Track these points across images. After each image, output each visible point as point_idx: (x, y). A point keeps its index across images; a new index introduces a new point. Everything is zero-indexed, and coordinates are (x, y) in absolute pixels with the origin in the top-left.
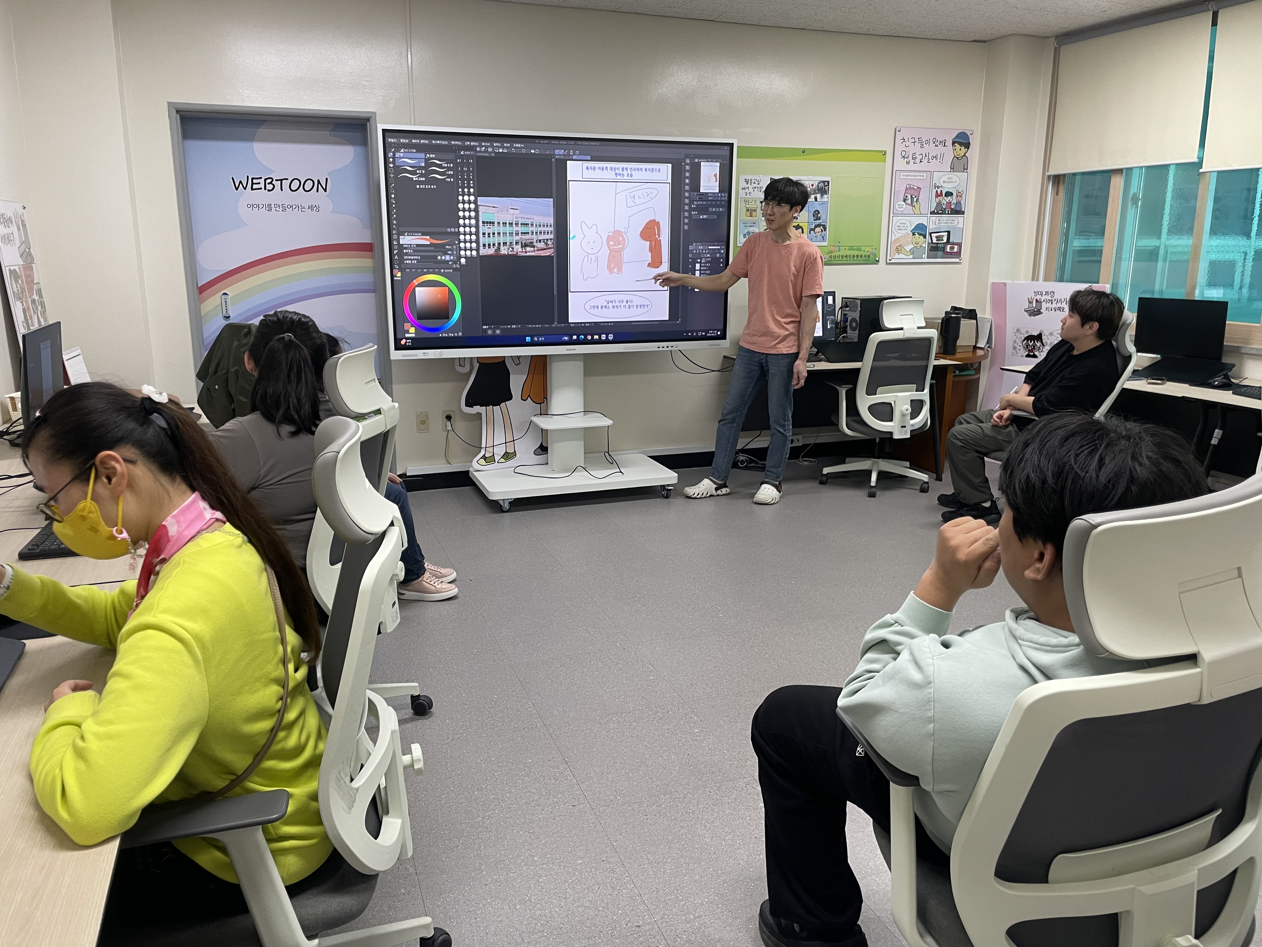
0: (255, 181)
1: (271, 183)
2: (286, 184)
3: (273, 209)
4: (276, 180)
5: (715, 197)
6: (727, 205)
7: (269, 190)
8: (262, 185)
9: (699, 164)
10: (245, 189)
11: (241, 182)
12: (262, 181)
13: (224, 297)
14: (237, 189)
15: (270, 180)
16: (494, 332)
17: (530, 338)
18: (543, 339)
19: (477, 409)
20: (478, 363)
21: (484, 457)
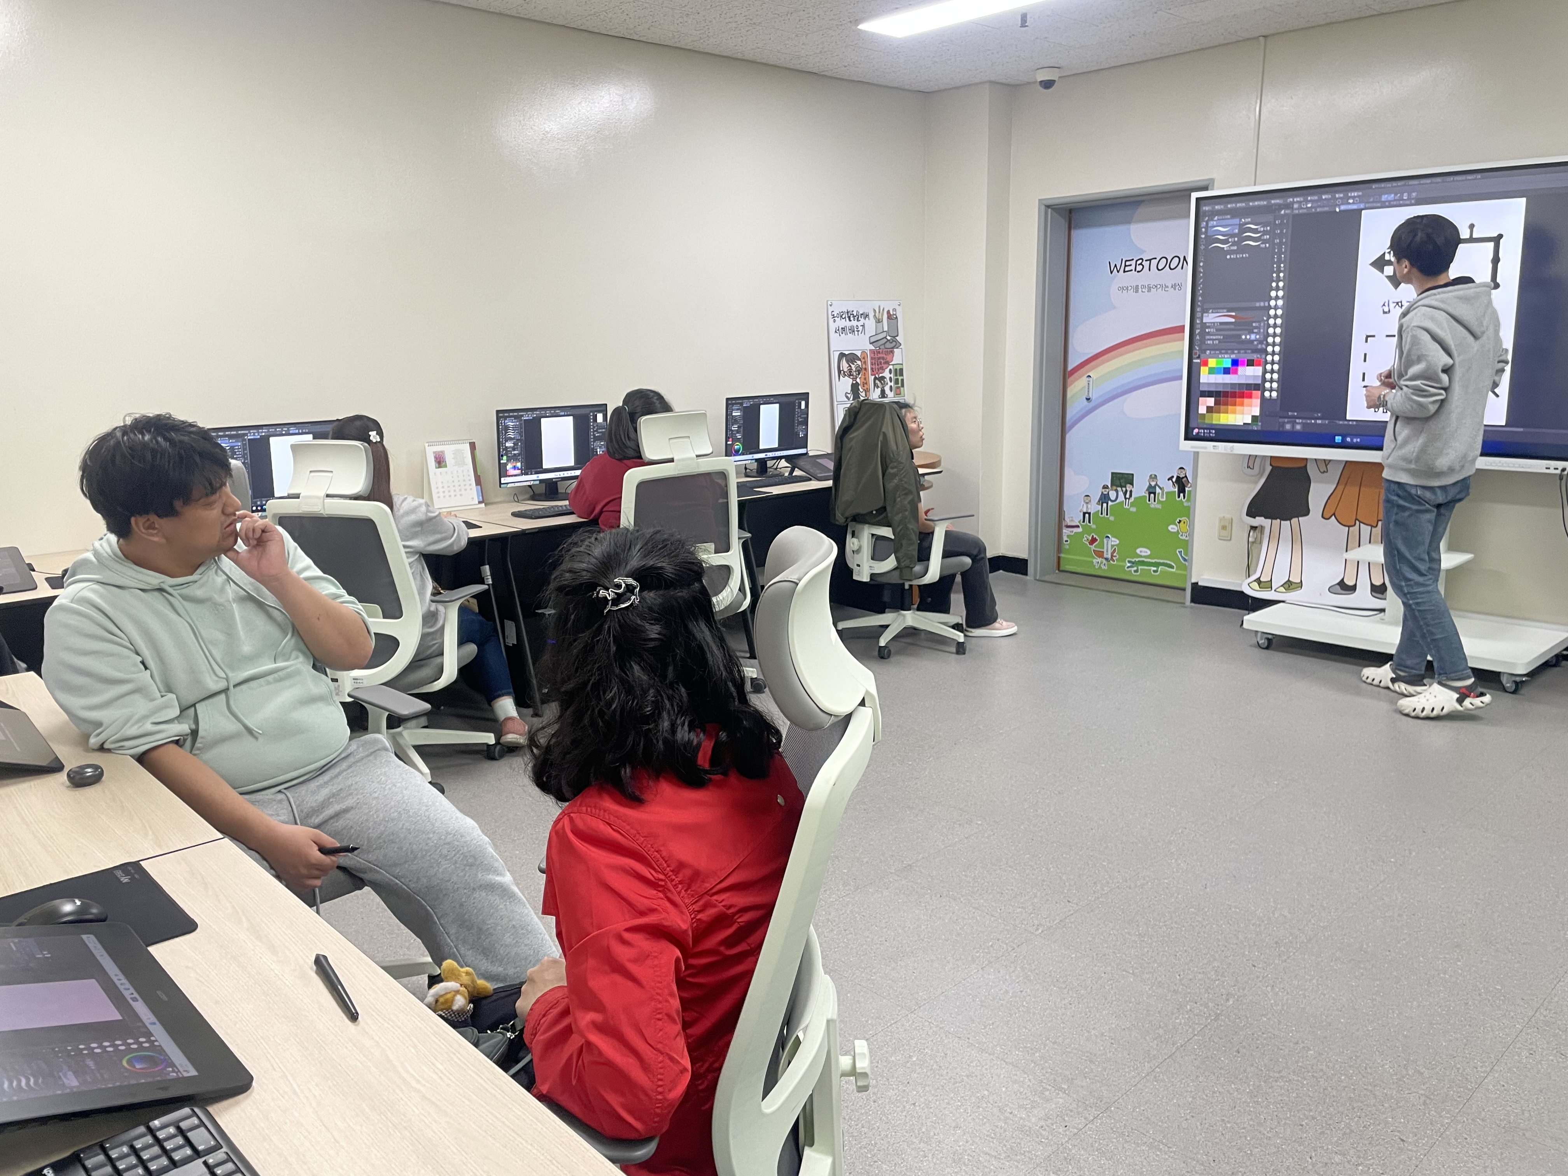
0: (1127, 263)
1: (1141, 264)
2: (1154, 262)
3: (1140, 290)
4: (1146, 261)
7: (1138, 272)
8: (1133, 267)
10: (1118, 272)
11: (1116, 266)
12: (1133, 263)
13: (1088, 379)
14: (1111, 273)
15: (1141, 261)
16: (1293, 427)
17: (1340, 438)
18: (1359, 440)
19: (1259, 521)
20: (1271, 465)
21: (1258, 581)
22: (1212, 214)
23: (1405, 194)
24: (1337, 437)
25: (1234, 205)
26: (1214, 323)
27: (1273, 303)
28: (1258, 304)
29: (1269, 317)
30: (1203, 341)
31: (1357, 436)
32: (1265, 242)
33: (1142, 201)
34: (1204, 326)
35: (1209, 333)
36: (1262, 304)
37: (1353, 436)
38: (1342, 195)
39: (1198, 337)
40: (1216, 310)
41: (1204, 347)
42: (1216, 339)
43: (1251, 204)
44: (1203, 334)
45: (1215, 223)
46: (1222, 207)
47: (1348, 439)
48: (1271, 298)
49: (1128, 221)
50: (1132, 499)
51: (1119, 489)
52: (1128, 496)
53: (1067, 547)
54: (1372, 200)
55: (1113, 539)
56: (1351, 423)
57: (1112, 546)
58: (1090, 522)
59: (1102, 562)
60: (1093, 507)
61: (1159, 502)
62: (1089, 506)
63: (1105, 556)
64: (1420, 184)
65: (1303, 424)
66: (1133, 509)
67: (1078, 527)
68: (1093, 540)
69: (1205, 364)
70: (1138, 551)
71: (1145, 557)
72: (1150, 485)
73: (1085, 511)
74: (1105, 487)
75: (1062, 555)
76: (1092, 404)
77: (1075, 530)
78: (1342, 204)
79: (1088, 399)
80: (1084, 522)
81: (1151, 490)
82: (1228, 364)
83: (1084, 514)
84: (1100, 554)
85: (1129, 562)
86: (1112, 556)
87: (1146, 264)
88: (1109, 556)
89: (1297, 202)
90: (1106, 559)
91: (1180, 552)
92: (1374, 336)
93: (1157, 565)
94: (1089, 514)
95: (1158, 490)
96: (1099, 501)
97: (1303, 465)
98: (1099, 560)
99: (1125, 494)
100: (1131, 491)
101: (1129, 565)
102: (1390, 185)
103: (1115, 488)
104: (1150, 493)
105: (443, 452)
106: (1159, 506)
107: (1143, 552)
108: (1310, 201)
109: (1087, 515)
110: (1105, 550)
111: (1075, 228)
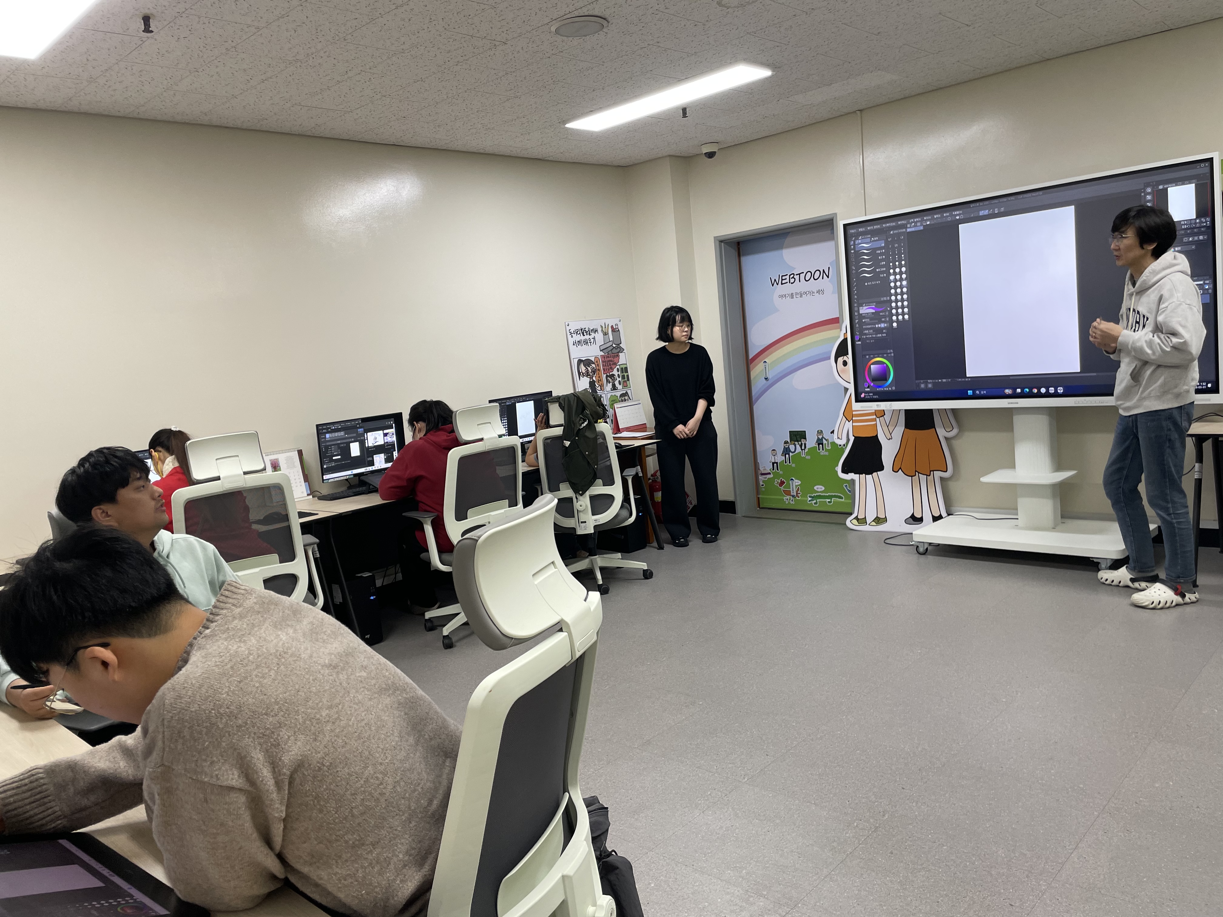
0: (784, 278)
1: (793, 277)
2: (802, 276)
3: (795, 296)
4: (797, 275)
5: (1191, 224)
6: (1210, 231)
7: (792, 283)
8: (788, 280)
9: (1165, 192)
10: (778, 284)
11: (775, 280)
12: (788, 277)
13: (764, 364)
14: (773, 285)
15: (792, 276)
16: (926, 386)
22: (858, 235)
23: (996, 209)
24: (968, 391)
25: (872, 227)
26: (866, 313)
31: (983, 389)
33: (789, 233)
34: (860, 316)
36: (885, 300)
37: (980, 389)
40: (868, 304)
43: (884, 226)
44: (861, 323)
45: (860, 241)
46: (864, 229)
47: (977, 392)
49: (780, 247)
50: (807, 450)
51: (796, 443)
52: (803, 448)
53: (764, 490)
55: (796, 481)
57: (796, 486)
58: (778, 470)
59: (790, 499)
60: (779, 458)
61: (827, 450)
62: (776, 458)
63: (792, 494)
65: (934, 384)
66: (808, 457)
67: (770, 474)
68: (782, 483)
70: (815, 488)
71: (820, 492)
72: (818, 438)
73: (773, 461)
74: (786, 442)
75: (760, 496)
76: (770, 382)
77: (768, 476)
79: (766, 379)
80: (773, 470)
81: (819, 442)
83: (773, 463)
84: (788, 493)
85: (810, 497)
86: (797, 493)
87: (797, 277)
88: (795, 494)
90: (793, 496)
91: (846, 486)
93: (830, 497)
94: (777, 463)
95: (824, 441)
96: (783, 453)
98: (788, 497)
99: (801, 446)
100: (805, 444)
101: (810, 499)
103: (793, 442)
104: (819, 444)
105: (277, 460)
106: (827, 453)
107: (819, 488)
109: (775, 464)
110: (791, 490)
111: (745, 255)
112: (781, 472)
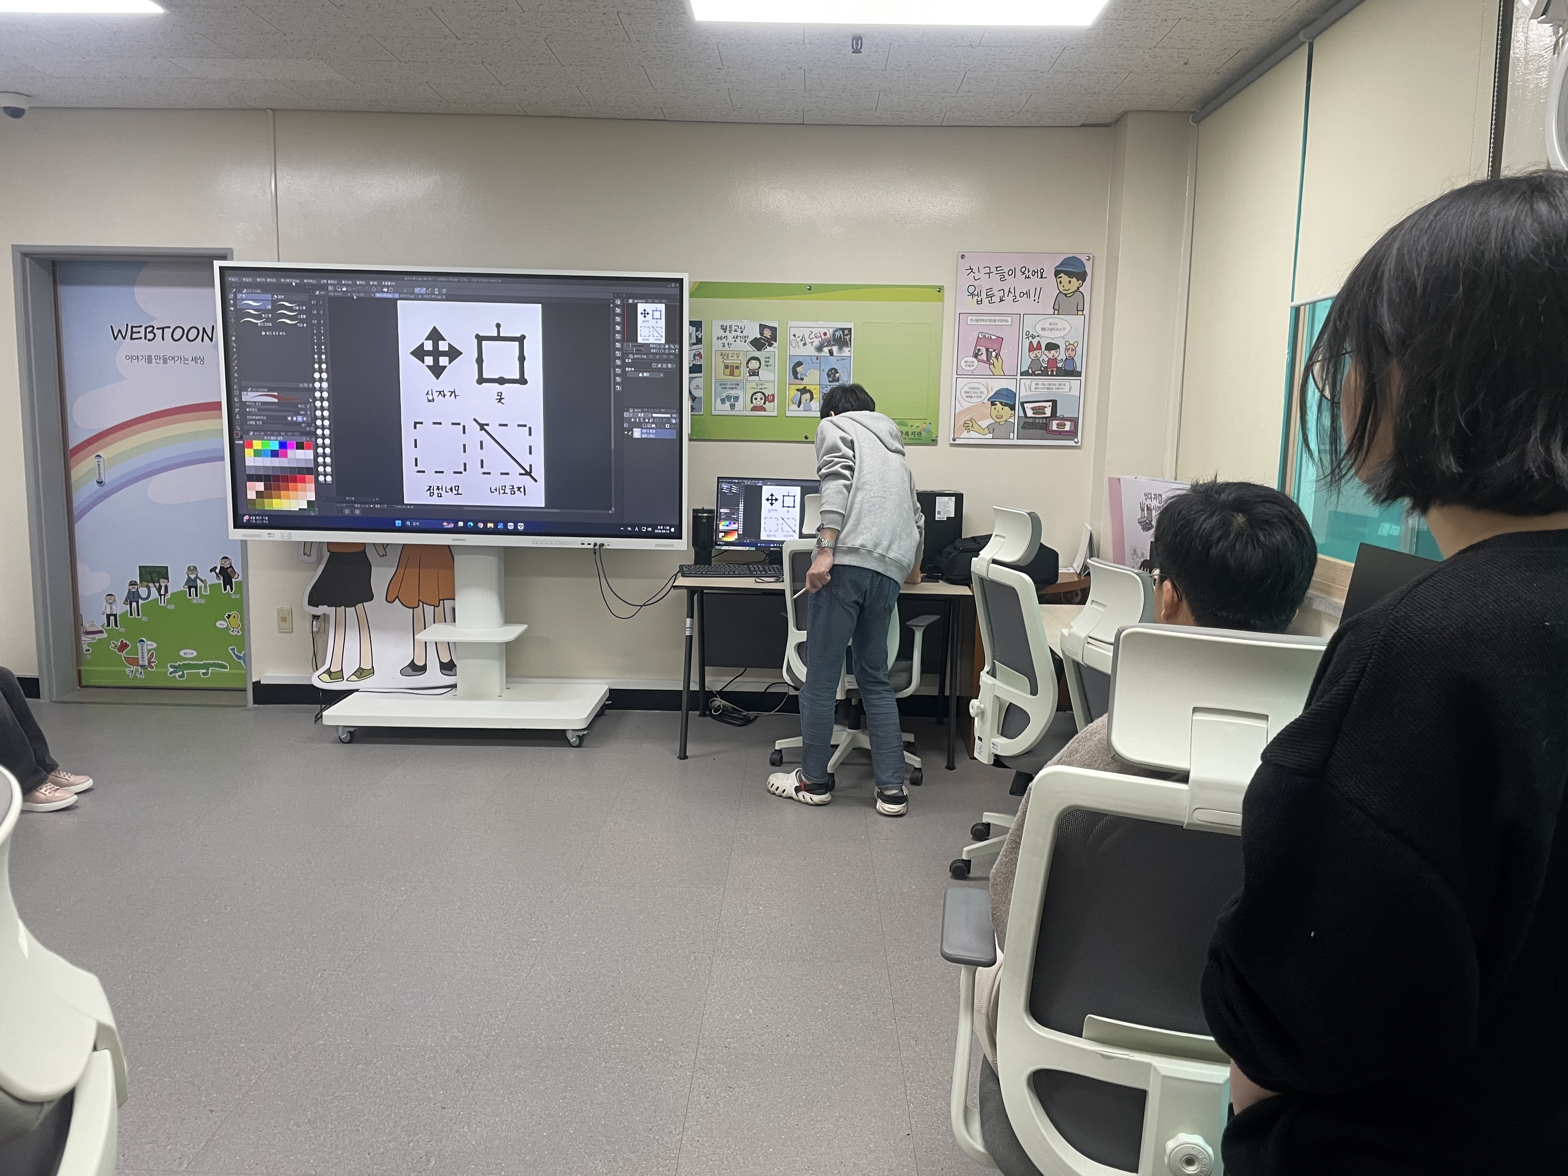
0: (135, 330)
1: (152, 332)
2: (168, 332)
3: (154, 361)
4: (158, 329)
5: (660, 349)
6: (678, 359)
7: (149, 340)
8: (142, 335)
9: (634, 306)
10: (124, 338)
11: (120, 331)
12: (142, 330)
13: (97, 460)
14: (115, 338)
15: (151, 329)
16: (352, 512)
17: (400, 522)
18: (418, 523)
19: (322, 610)
20: (328, 551)
21: (328, 672)
22: (240, 287)
23: (436, 289)
24: (397, 522)
25: (264, 280)
26: (255, 402)
27: (317, 385)
28: (301, 385)
29: (315, 399)
30: (244, 420)
31: (416, 519)
32: (302, 321)
33: (145, 263)
34: (244, 404)
35: (250, 413)
36: (306, 385)
37: (412, 519)
38: (375, 283)
39: (238, 417)
40: (255, 388)
41: (245, 428)
42: (259, 420)
43: (282, 280)
44: (243, 413)
45: (244, 295)
46: (250, 280)
47: (408, 523)
48: (314, 380)
49: (132, 283)
50: (169, 596)
51: (151, 585)
52: (163, 592)
53: (89, 657)
54: (405, 291)
55: (149, 643)
56: (409, 507)
57: (149, 650)
58: (116, 625)
59: (137, 671)
60: (119, 607)
61: (202, 596)
62: (114, 607)
63: (141, 663)
64: (448, 281)
65: (363, 510)
66: (171, 607)
67: (101, 632)
68: (123, 646)
69: (250, 446)
70: (182, 653)
71: (190, 659)
72: (189, 579)
73: (109, 613)
74: (133, 583)
75: (82, 668)
76: (106, 489)
77: (98, 636)
78: (377, 292)
79: (100, 483)
80: (108, 625)
81: (191, 584)
82: (275, 446)
83: (108, 616)
84: (134, 662)
85: (171, 667)
86: (149, 662)
87: (159, 333)
88: (146, 663)
89: (331, 284)
90: (142, 666)
91: (233, 650)
92: (421, 423)
93: (206, 666)
94: (115, 616)
95: (199, 583)
96: (126, 600)
97: (361, 549)
98: (134, 668)
99: (159, 590)
100: (166, 587)
101: (172, 670)
102: (421, 279)
103: (146, 584)
104: (190, 588)
106: (203, 601)
107: (189, 653)
108: (345, 285)
109: (112, 618)
110: (140, 656)
111: (62, 283)
112: (123, 630)
